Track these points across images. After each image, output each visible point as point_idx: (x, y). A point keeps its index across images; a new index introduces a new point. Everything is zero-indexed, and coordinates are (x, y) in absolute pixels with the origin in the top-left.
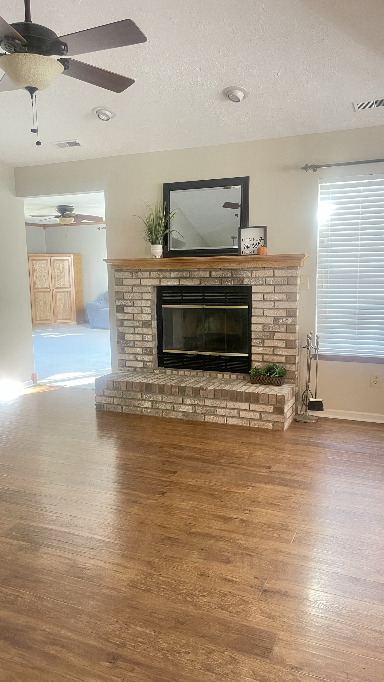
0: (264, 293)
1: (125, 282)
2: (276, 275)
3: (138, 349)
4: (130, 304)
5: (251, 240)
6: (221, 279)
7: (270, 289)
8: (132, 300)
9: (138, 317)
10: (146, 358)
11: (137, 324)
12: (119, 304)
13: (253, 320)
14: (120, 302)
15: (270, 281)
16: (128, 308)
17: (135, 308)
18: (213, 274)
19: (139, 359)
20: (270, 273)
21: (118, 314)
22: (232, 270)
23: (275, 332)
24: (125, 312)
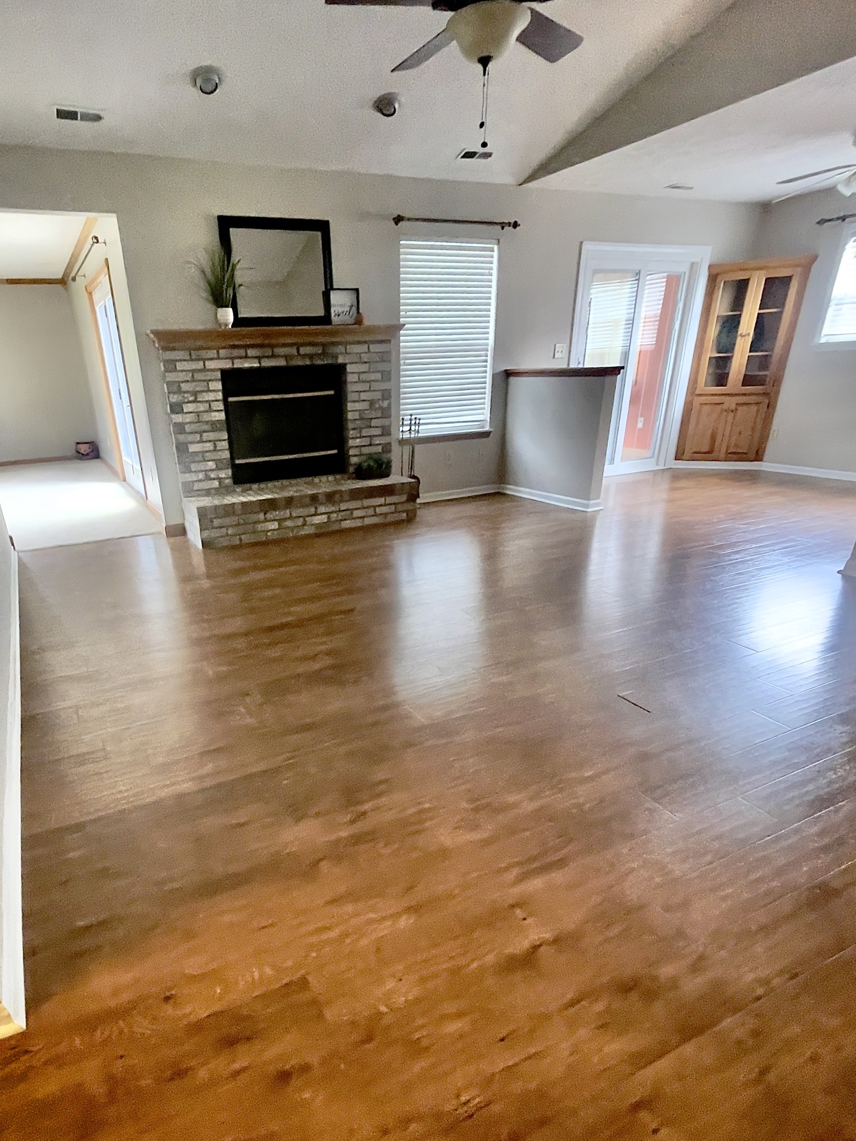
0: (359, 373)
1: (180, 366)
2: (371, 350)
3: (210, 463)
4: (191, 399)
5: (341, 305)
6: (311, 357)
7: (364, 368)
8: (195, 394)
9: (206, 417)
10: (221, 474)
11: (206, 427)
12: (174, 401)
13: (350, 406)
14: (176, 396)
15: (365, 357)
16: (189, 405)
17: (199, 404)
18: (303, 350)
19: (212, 476)
20: (364, 348)
21: (173, 416)
22: (324, 345)
23: (371, 419)
24: (185, 411)
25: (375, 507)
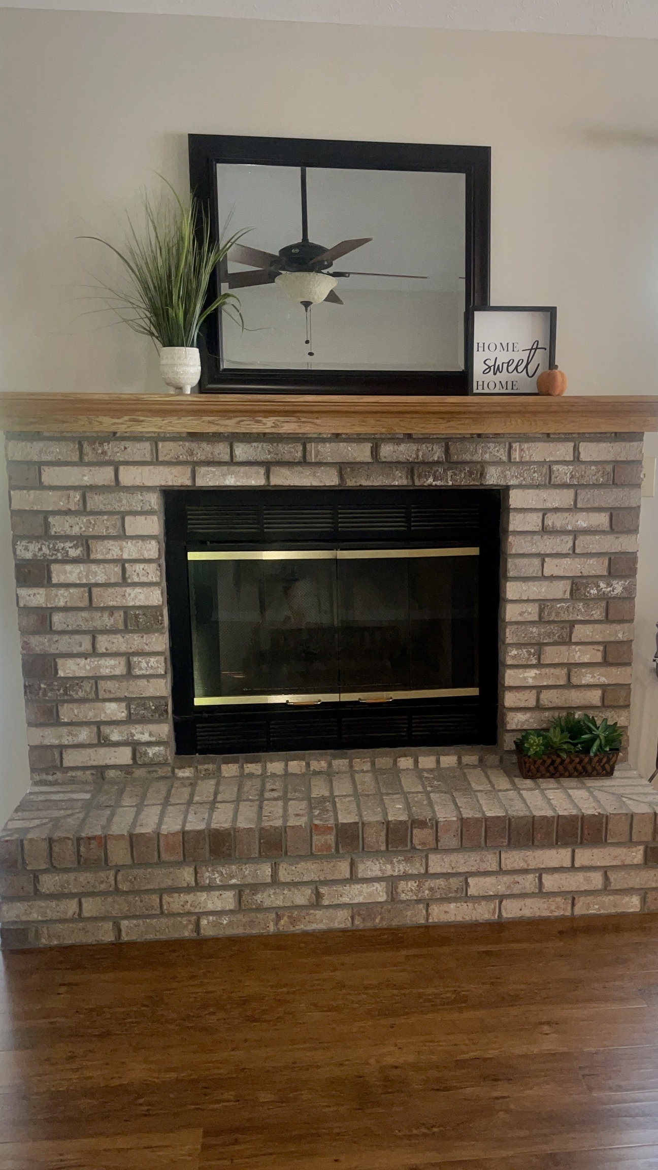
0: (545, 512)
1: (50, 476)
2: (583, 457)
3: (113, 706)
4: (74, 553)
5: (505, 347)
6: (411, 467)
7: (564, 498)
8: (85, 542)
9: (111, 598)
10: (142, 734)
11: (107, 621)
12: (29, 555)
13: (512, 590)
14: (34, 547)
15: (563, 473)
16: (68, 567)
17: (94, 567)
18: (387, 451)
19: (115, 737)
20: (564, 451)
21: (23, 592)
22: (447, 442)
23: (572, 624)
24: (55, 580)
25: (540, 872)
